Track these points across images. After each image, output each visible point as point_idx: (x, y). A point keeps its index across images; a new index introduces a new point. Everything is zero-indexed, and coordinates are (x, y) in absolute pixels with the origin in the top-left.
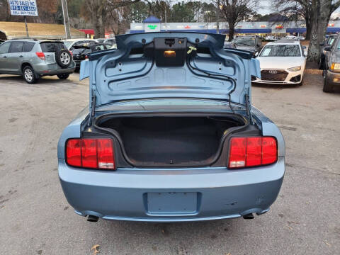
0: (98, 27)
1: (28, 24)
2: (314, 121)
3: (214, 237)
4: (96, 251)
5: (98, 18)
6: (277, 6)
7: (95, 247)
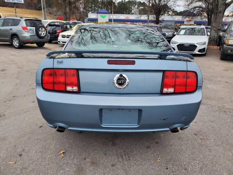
0: (65, 14)
1: (16, 9)
2: (215, 77)
3: (148, 147)
4: (63, 155)
5: (66, 7)
6: (189, 5)
7: (62, 152)
